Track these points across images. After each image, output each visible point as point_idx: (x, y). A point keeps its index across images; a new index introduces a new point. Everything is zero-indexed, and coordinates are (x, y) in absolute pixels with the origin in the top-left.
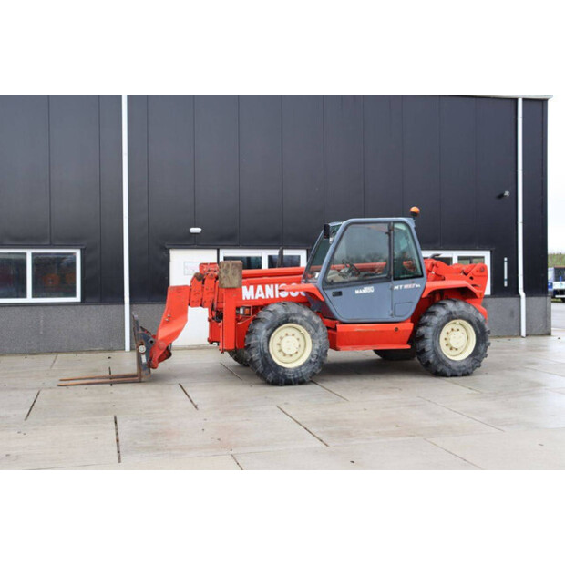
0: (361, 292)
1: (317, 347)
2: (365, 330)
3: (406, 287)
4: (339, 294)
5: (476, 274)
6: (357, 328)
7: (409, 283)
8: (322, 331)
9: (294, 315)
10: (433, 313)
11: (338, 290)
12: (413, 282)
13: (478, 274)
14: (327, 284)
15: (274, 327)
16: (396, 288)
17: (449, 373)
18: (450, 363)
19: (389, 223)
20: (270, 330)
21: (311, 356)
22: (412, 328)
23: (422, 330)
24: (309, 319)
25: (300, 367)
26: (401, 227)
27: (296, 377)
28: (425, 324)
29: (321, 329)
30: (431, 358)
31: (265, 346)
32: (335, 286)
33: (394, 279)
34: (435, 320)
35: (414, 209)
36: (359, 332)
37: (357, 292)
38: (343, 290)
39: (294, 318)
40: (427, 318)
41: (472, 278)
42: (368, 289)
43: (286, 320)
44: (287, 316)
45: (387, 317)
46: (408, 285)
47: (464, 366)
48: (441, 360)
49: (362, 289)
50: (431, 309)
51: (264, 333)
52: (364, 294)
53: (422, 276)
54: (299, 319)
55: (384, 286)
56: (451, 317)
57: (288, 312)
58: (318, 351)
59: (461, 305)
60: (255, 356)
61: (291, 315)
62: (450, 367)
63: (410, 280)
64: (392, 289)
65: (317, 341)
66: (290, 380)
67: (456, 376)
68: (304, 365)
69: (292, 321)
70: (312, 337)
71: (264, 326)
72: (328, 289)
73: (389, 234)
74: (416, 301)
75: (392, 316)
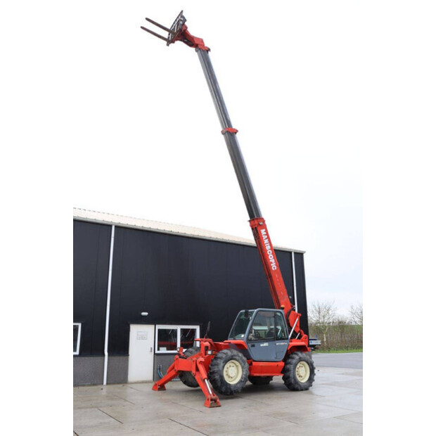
1: (245, 373)
3: (281, 344)
4: (253, 346)
6: (261, 364)
8: (247, 365)
9: (235, 355)
10: (293, 358)
11: (253, 344)
14: (249, 340)
15: (226, 362)
16: (277, 344)
17: (299, 389)
19: (274, 312)
21: (242, 378)
22: (283, 365)
23: (288, 366)
24: (241, 358)
25: (237, 384)
26: (279, 314)
27: (235, 389)
28: (290, 363)
30: (293, 381)
31: (222, 371)
32: (252, 342)
33: (276, 340)
34: (294, 361)
35: (282, 306)
36: (262, 366)
37: (261, 345)
38: (256, 344)
39: (235, 357)
40: (290, 360)
42: (266, 344)
43: (232, 358)
44: (232, 356)
45: (273, 359)
48: (296, 382)
49: (263, 344)
50: (291, 356)
51: (222, 364)
52: (264, 346)
53: (287, 339)
54: (237, 358)
55: (272, 343)
56: (300, 360)
57: (232, 354)
58: (245, 375)
59: (304, 354)
60: (217, 377)
62: (300, 386)
63: (283, 341)
64: (275, 345)
65: (244, 370)
68: (239, 383)
69: (234, 359)
70: (242, 368)
71: (222, 361)
72: (249, 343)
73: (275, 317)
74: (285, 351)
75: (276, 358)
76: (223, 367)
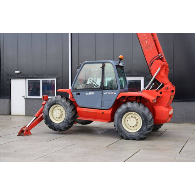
0: (88, 94)
2: (88, 111)
3: (109, 93)
4: (79, 94)
6: (85, 110)
7: (111, 92)
9: (58, 101)
11: (78, 92)
12: (113, 92)
13: (165, 90)
14: (74, 89)
16: (105, 93)
18: (126, 133)
19: (103, 63)
20: (49, 106)
21: (65, 119)
22: (110, 113)
24: (64, 104)
25: (60, 123)
27: (58, 127)
29: (69, 108)
31: (47, 113)
32: (77, 90)
33: (104, 90)
35: (121, 56)
36: (86, 112)
37: (86, 94)
38: (80, 92)
39: (58, 103)
41: (161, 93)
42: (91, 93)
43: (55, 103)
44: (55, 101)
45: (99, 106)
46: (110, 93)
47: (133, 136)
49: (89, 93)
52: (90, 95)
54: (60, 103)
57: (56, 100)
58: (67, 117)
59: (135, 105)
61: (57, 101)
63: (111, 90)
64: (102, 94)
67: (129, 139)
69: (58, 104)
72: (74, 91)
73: (103, 68)
74: (114, 100)
75: (101, 106)
76: (49, 110)
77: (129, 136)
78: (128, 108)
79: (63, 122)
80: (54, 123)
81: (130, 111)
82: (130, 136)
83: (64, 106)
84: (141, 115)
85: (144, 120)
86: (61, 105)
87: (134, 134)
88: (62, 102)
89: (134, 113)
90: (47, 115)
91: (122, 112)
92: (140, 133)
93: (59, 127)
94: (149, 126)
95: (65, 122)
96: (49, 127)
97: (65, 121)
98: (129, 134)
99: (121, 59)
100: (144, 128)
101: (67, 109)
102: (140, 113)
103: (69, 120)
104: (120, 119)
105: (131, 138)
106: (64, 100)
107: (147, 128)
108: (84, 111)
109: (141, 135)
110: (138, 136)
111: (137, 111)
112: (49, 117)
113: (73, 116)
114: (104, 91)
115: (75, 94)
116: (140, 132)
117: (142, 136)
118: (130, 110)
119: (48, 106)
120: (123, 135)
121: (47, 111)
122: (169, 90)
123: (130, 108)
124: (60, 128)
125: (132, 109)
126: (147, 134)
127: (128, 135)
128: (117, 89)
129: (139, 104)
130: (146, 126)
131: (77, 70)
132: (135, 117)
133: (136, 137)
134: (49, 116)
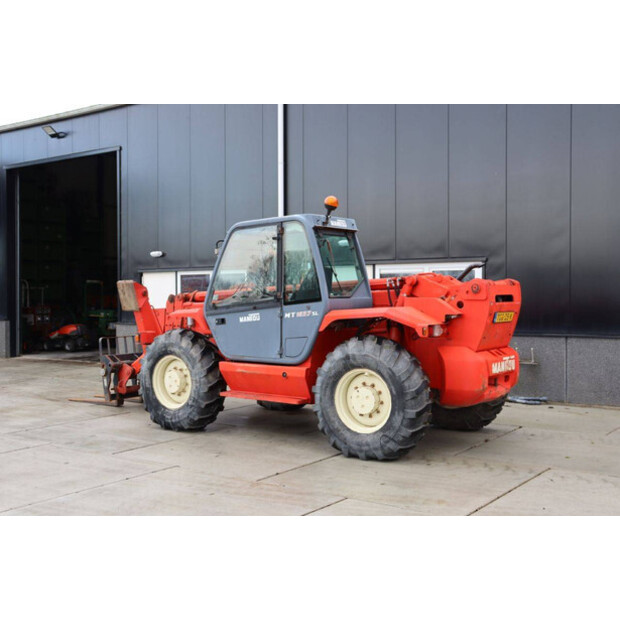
0: (245, 320)
1: (194, 388)
3: (300, 314)
4: (223, 321)
5: (466, 297)
6: (240, 368)
8: (201, 368)
9: (172, 345)
11: (222, 317)
12: (309, 308)
18: (347, 435)
19: (278, 223)
20: (151, 361)
21: (190, 397)
22: (304, 375)
25: (179, 410)
27: (174, 421)
29: (199, 365)
31: (148, 380)
32: (218, 311)
33: (285, 304)
35: (330, 199)
36: (243, 375)
37: (241, 320)
38: (226, 316)
39: (173, 349)
41: (460, 305)
42: (253, 317)
44: (166, 346)
45: (274, 356)
46: (302, 312)
47: (368, 445)
49: (247, 316)
52: (249, 322)
54: (176, 350)
55: (272, 313)
58: (195, 392)
59: (369, 346)
61: (169, 345)
63: (305, 305)
64: (282, 317)
66: (168, 423)
67: (355, 456)
68: (183, 408)
69: (172, 353)
72: (211, 315)
73: (279, 239)
74: (312, 336)
75: (281, 355)
76: (151, 370)
77: (355, 447)
78: (347, 357)
79: (187, 405)
80: (165, 408)
81: (354, 367)
82: (359, 444)
83: (186, 359)
84: (387, 377)
85: (394, 392)
86: (180, 357)
87: (369, 440)
88: (180, 348)
89: (367, 371)
90: (148, 386)
91: (333, 372)
92: (386, 436)
93: (177, 420)
94: (411, 413)
95: (192, 406)
96: (155, 421)
97: (190, 403)
98: (356, 439)
99: (331, 208)
100: (398, 419)
101: (193, 367)
102: (382, 371)
103: (200, 401)
104: (328, 393)
105: (361, 451)
106: (185, 343)
107: (404, 418)
108: (239, 373)
109: (387, 442)
110: (382, 447)
111: (373, 364)
112: (154, 393)
113: (211, 389)
114: (285, 308)
115: (212, 321)
116: (387, 433)
117: (392, 446)
118: (355, 363)
119: (149, 360)
120: (338, 443)
121: (148, 376)
122: (482, 296)
123: (354, 355)
124: (179, 422)
125: (359, 361)
126: (406, 440)
127: (352, 442)
128: (319, 299)
129: (379, 342)
130: (403, 411)
131: (216, 251)
132: (373, 386)
133: (376, 449)
134: (152, 389)
